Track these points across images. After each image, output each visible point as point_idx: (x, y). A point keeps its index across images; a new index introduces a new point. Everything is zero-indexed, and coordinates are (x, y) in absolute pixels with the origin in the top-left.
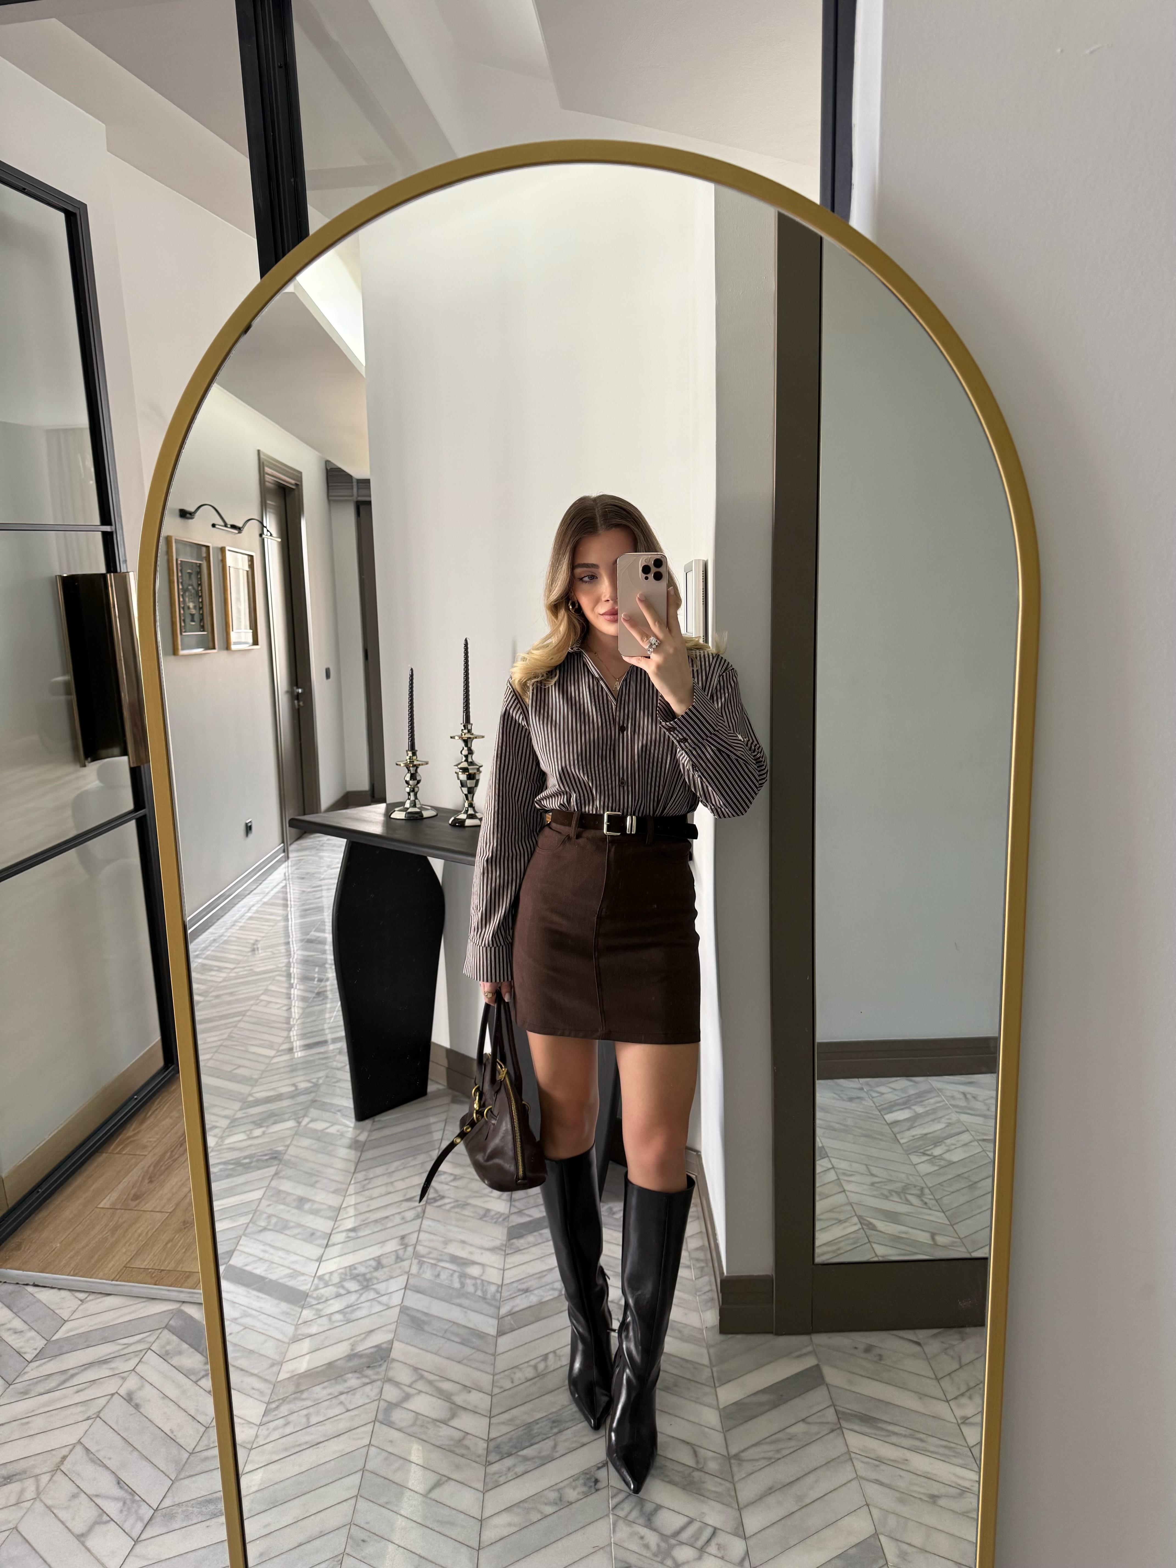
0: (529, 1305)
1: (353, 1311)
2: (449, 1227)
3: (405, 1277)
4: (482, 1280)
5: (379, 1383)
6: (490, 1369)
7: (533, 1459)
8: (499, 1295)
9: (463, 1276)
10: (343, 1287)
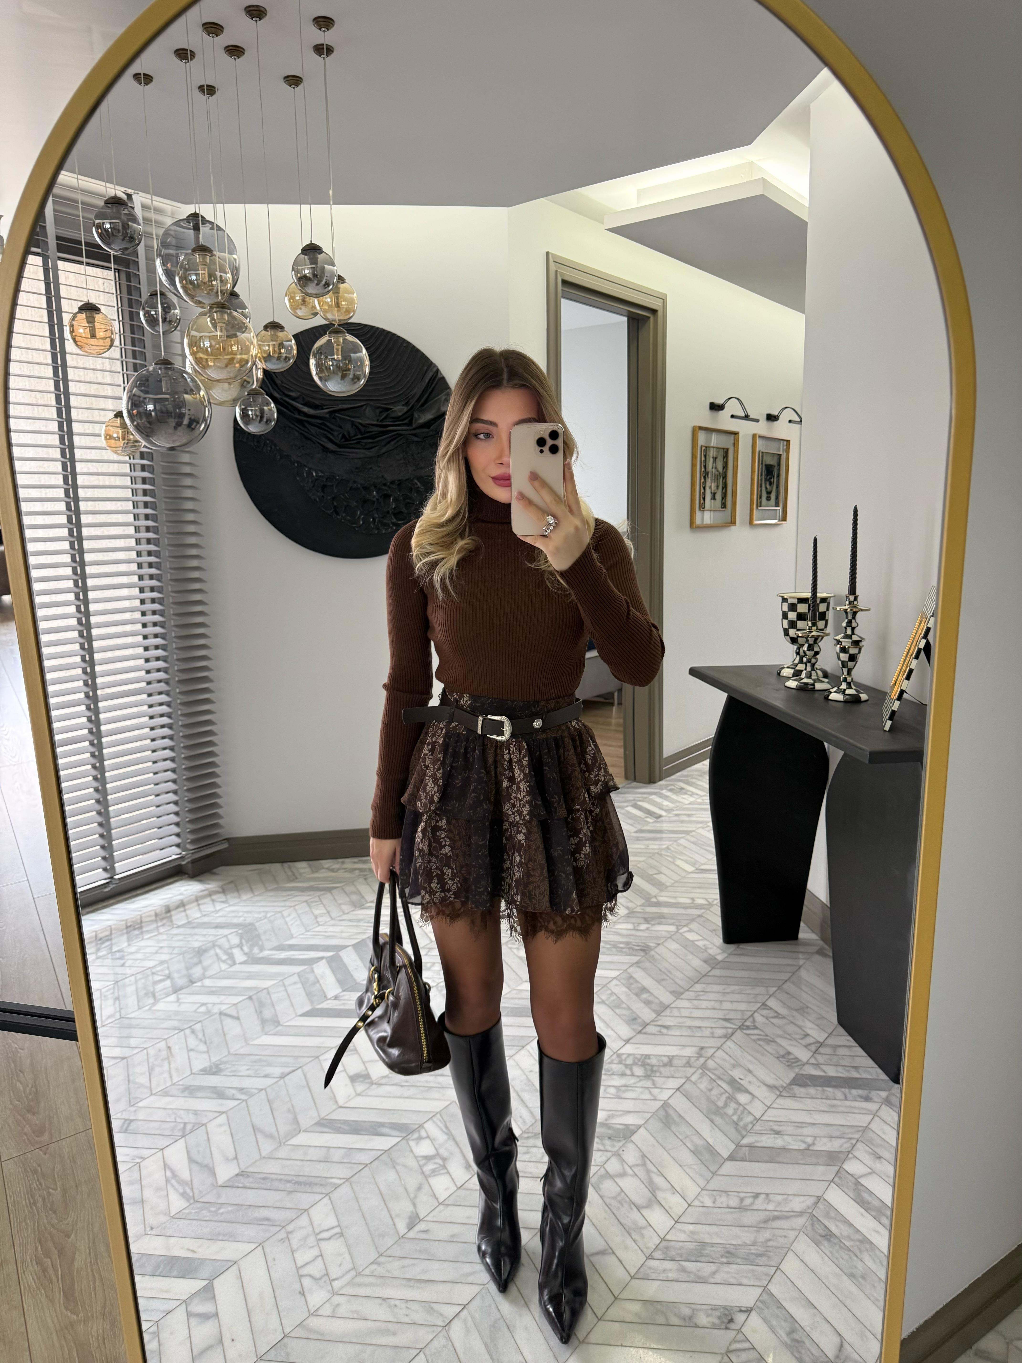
0: (771, 1145)
1: (627, 1090)
2: (745, 1054)
3: (683, 1081)
4: (745, 1108)
5: (609, 1154)
6: (702, 1183)
7: (689, 1272)
8: (750, 1126)
9: (731, 1098)
10: (631, 1069)
